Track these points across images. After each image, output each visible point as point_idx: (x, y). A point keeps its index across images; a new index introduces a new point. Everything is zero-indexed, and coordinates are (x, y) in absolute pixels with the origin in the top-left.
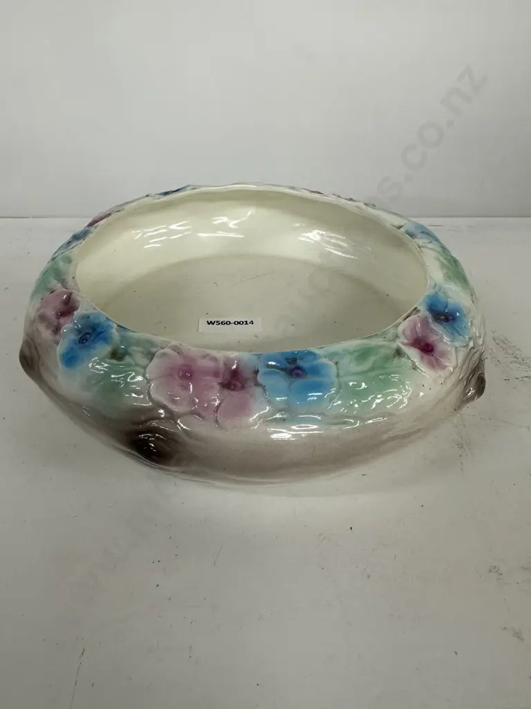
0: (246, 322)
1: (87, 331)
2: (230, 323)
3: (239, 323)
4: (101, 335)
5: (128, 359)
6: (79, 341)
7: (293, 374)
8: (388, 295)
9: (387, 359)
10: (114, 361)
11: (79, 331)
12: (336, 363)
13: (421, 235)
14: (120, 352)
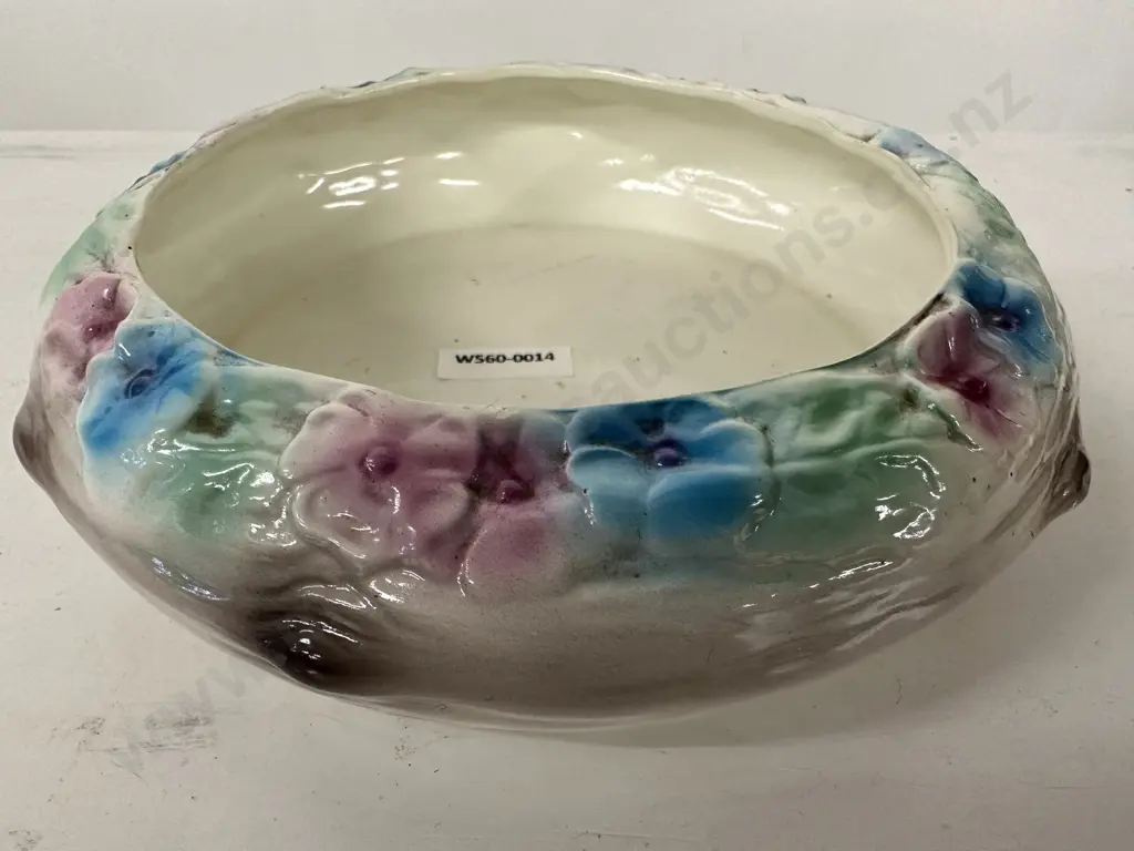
0: (539, 356)
1: (146, 367)
2: (505, 358)
3: (524, 358)
4: (177, 376)
5: (238, 432)
6: (126, 393)
7: (657, 456)
8: (829, 296)
9: (887, 415)
10: (205, 438)
11: (127, 366)
12: (765, 429)
13: (917, 151)
14: (221, 413)
